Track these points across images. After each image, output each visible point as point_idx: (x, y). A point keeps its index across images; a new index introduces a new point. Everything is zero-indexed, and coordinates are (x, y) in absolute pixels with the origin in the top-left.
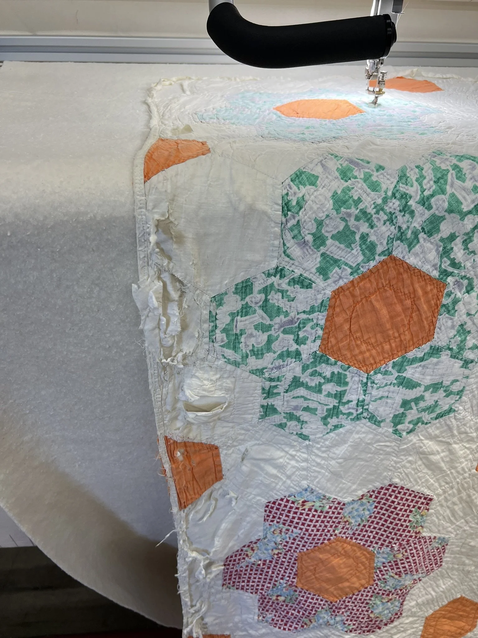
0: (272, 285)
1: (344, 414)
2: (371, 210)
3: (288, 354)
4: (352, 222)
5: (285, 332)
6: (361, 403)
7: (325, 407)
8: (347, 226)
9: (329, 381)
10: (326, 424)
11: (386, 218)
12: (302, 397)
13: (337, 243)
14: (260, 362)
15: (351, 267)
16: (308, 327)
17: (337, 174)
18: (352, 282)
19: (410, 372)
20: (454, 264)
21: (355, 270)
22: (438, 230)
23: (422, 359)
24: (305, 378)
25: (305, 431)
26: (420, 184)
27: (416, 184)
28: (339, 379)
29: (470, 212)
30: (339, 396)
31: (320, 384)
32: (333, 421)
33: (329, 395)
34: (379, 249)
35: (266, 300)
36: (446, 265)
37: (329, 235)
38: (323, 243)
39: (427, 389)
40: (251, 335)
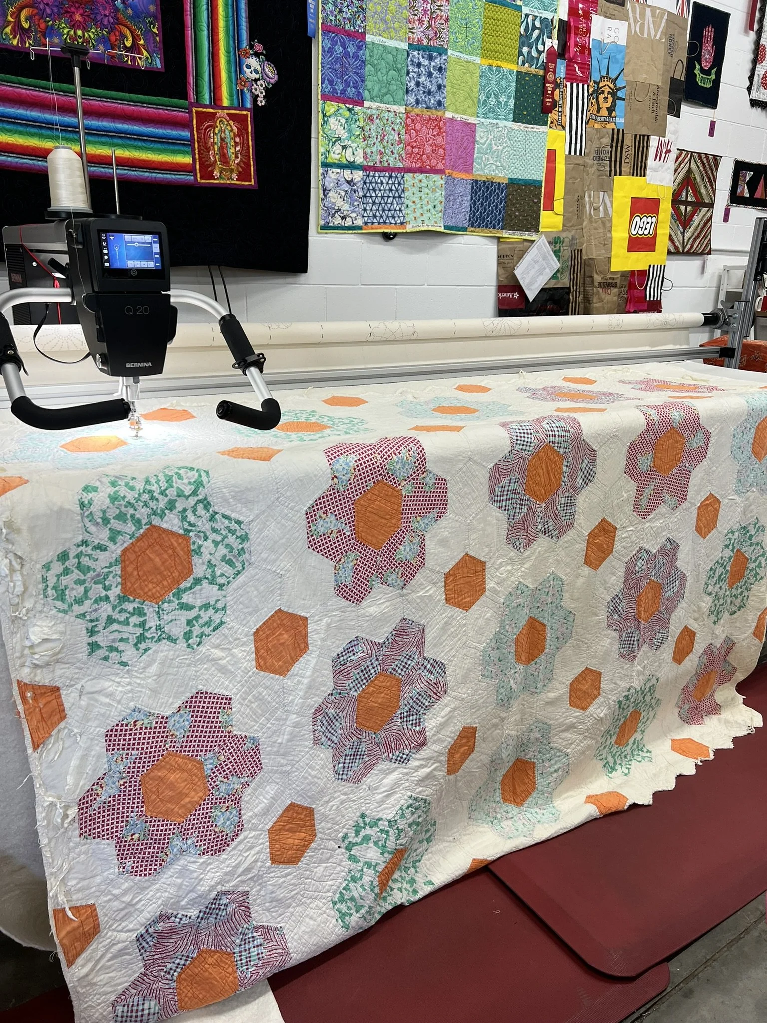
0: (82, 552)
1: (149, 639)
2: (133, 501)
3: (101, 599)
4: (123, 509)
5: (95, 583)
6: (158, 628)
7: (135, 636)
8: (121, 511)
9: (133, 615)
10: (138, 650)
11: (142, 504)
12: (117, 631)
13: (117, 521)
14: (82, 607)
15: (129, 535)
16: (110, 578)
17: (109, 484)
18: (132, 544)
19: (186, 598)
20: (190, 525)
21: (132, 536)
22: (175, 507)
23: (190, 588)
24: (116, 616)
25: (124, 659)
26: (158, 484)
27: (155, 484)
28: (139, 612)
29: (190, 495)
30: (143, 625)
31: (128, 619)
32: (142, 646)
33: (135, 626)
34: (144, 522)
35: (79, 563)
36: (186, 526)
37: (111, 518)
38: (109, 523)
39: (200, 609)
40: (73, 589)
